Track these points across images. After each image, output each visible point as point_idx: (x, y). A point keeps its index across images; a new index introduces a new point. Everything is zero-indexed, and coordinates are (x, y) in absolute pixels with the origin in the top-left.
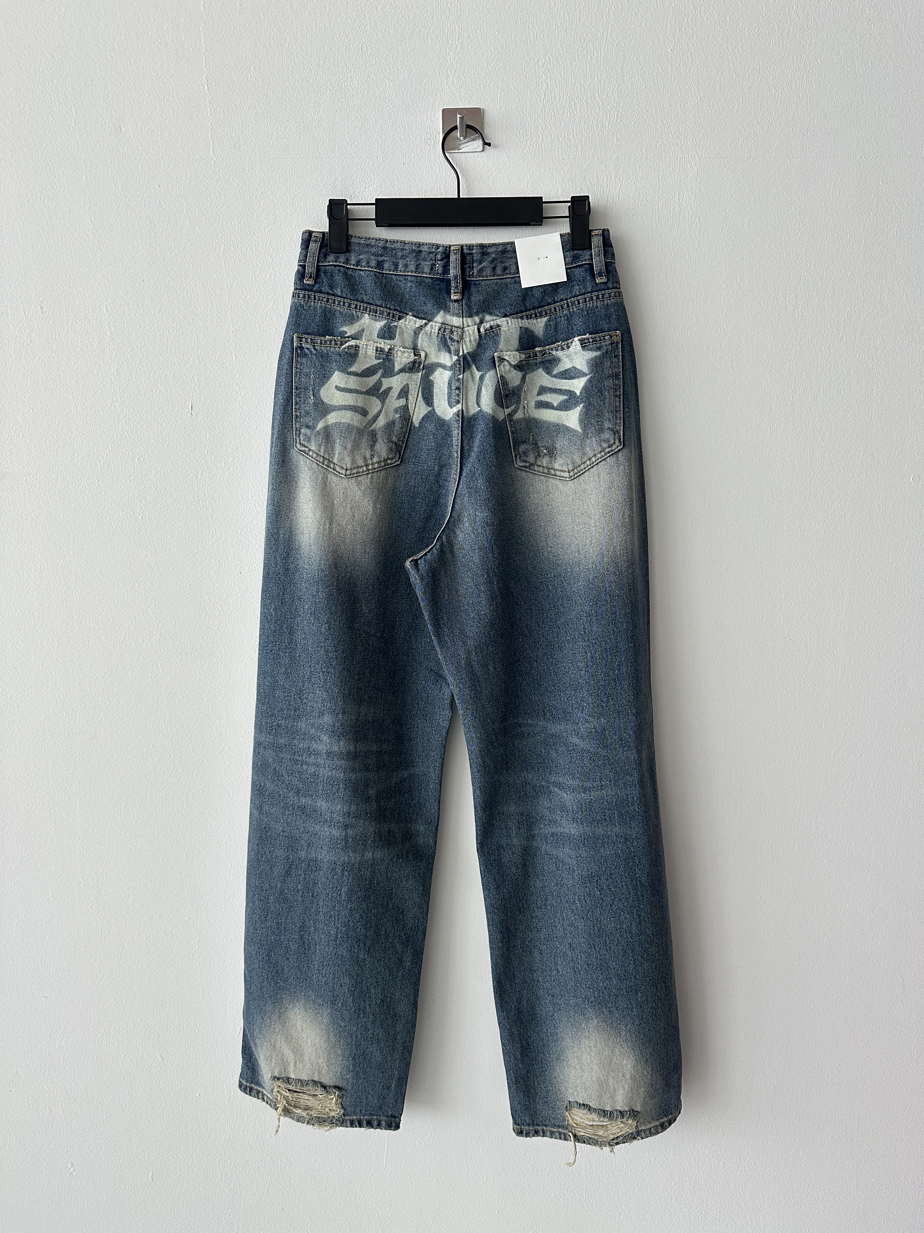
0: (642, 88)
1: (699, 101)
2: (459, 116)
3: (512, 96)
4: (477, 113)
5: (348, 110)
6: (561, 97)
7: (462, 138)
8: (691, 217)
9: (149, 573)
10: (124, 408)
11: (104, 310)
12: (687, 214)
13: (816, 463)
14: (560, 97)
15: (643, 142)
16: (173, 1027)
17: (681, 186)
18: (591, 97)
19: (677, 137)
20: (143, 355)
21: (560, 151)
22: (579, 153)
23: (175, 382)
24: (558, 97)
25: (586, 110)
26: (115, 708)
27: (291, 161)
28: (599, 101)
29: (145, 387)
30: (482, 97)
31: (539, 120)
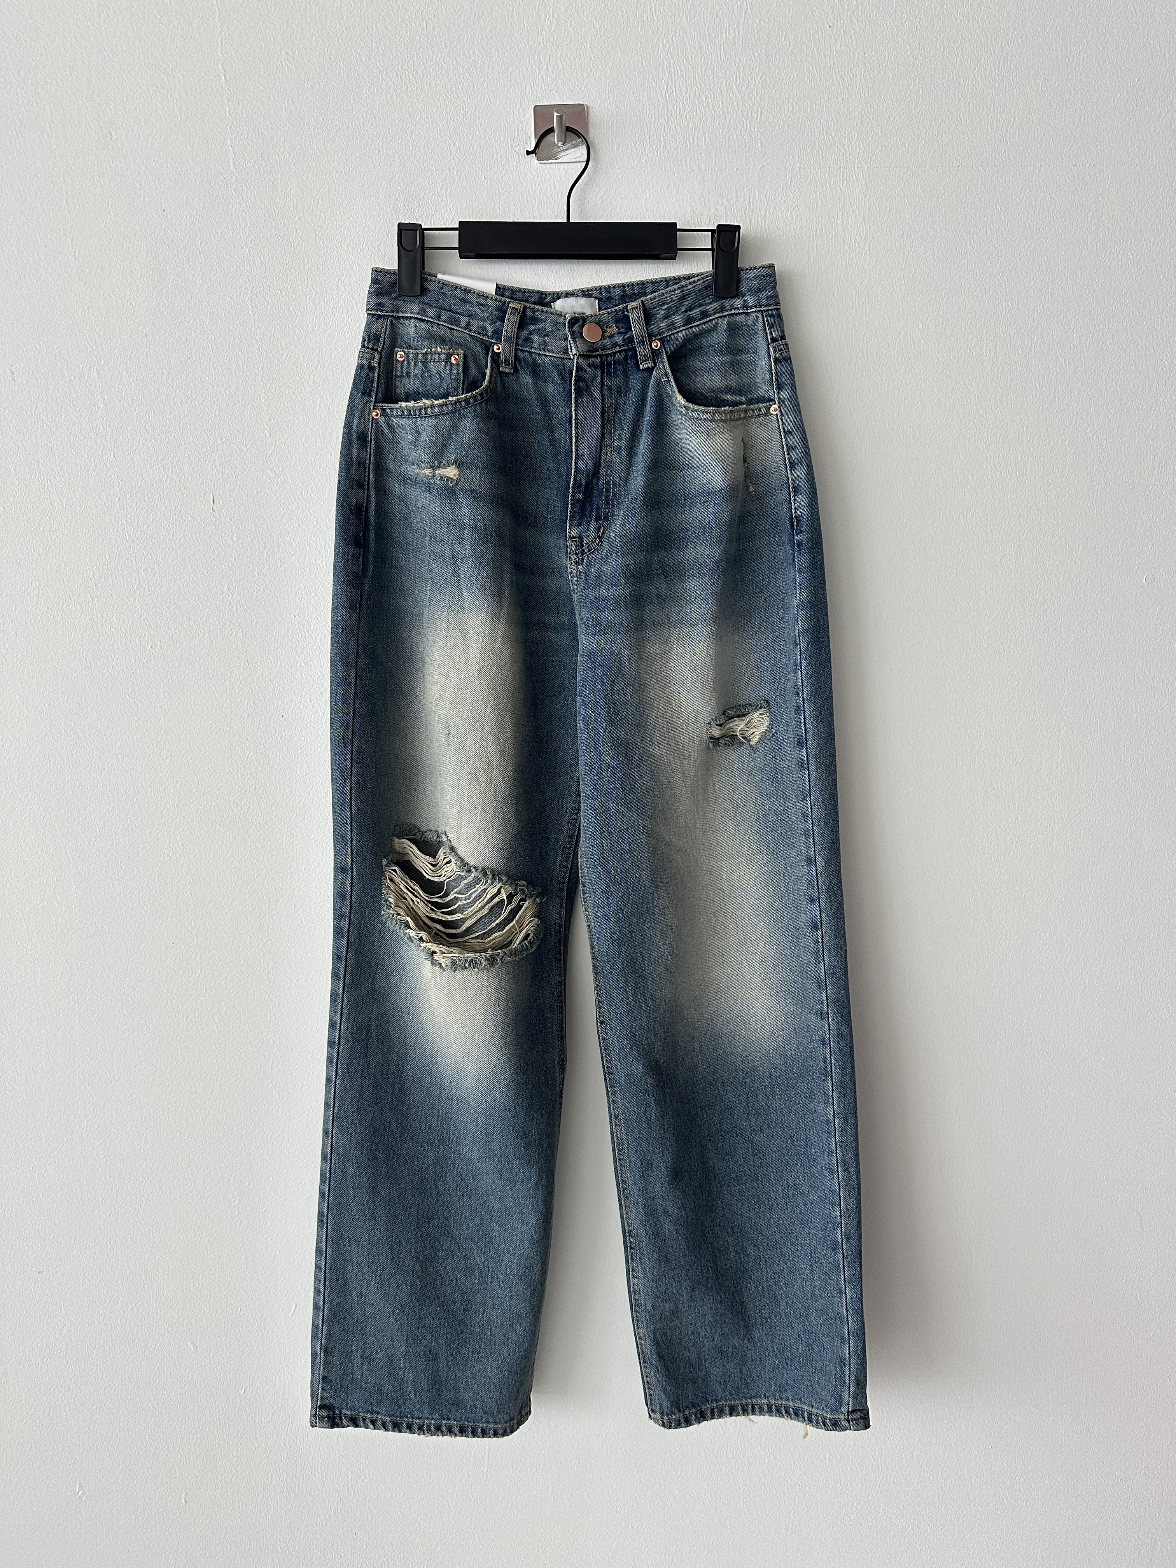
0: (792, 77)
1: (867, 95)
2: (556, 114)
3: (625, 89)
4: (580, 111)
5: (410, 109)
6: (689, 89)
7: (560, 144)
8: (859, 244)
9: (162, 718)
10: (125, 504)
11: (95, 374)
12: (853, 241)
13: (1023, 562)
14: (687, 89)
15: (796, 148)
16: (208, 1305)
17: (846, 204)
18: (727, 91)
19: (839, 140)
20: (148, 433)
21: (688, 160)
22: (712, 161)
23: (191, 468)
24: (684, 90)
25: (721, 105)
26: (122, 895)
27: (338, 176)
28: (737, 95)
29: (151, 475)
30: (586, 91)
31: (660, 119)
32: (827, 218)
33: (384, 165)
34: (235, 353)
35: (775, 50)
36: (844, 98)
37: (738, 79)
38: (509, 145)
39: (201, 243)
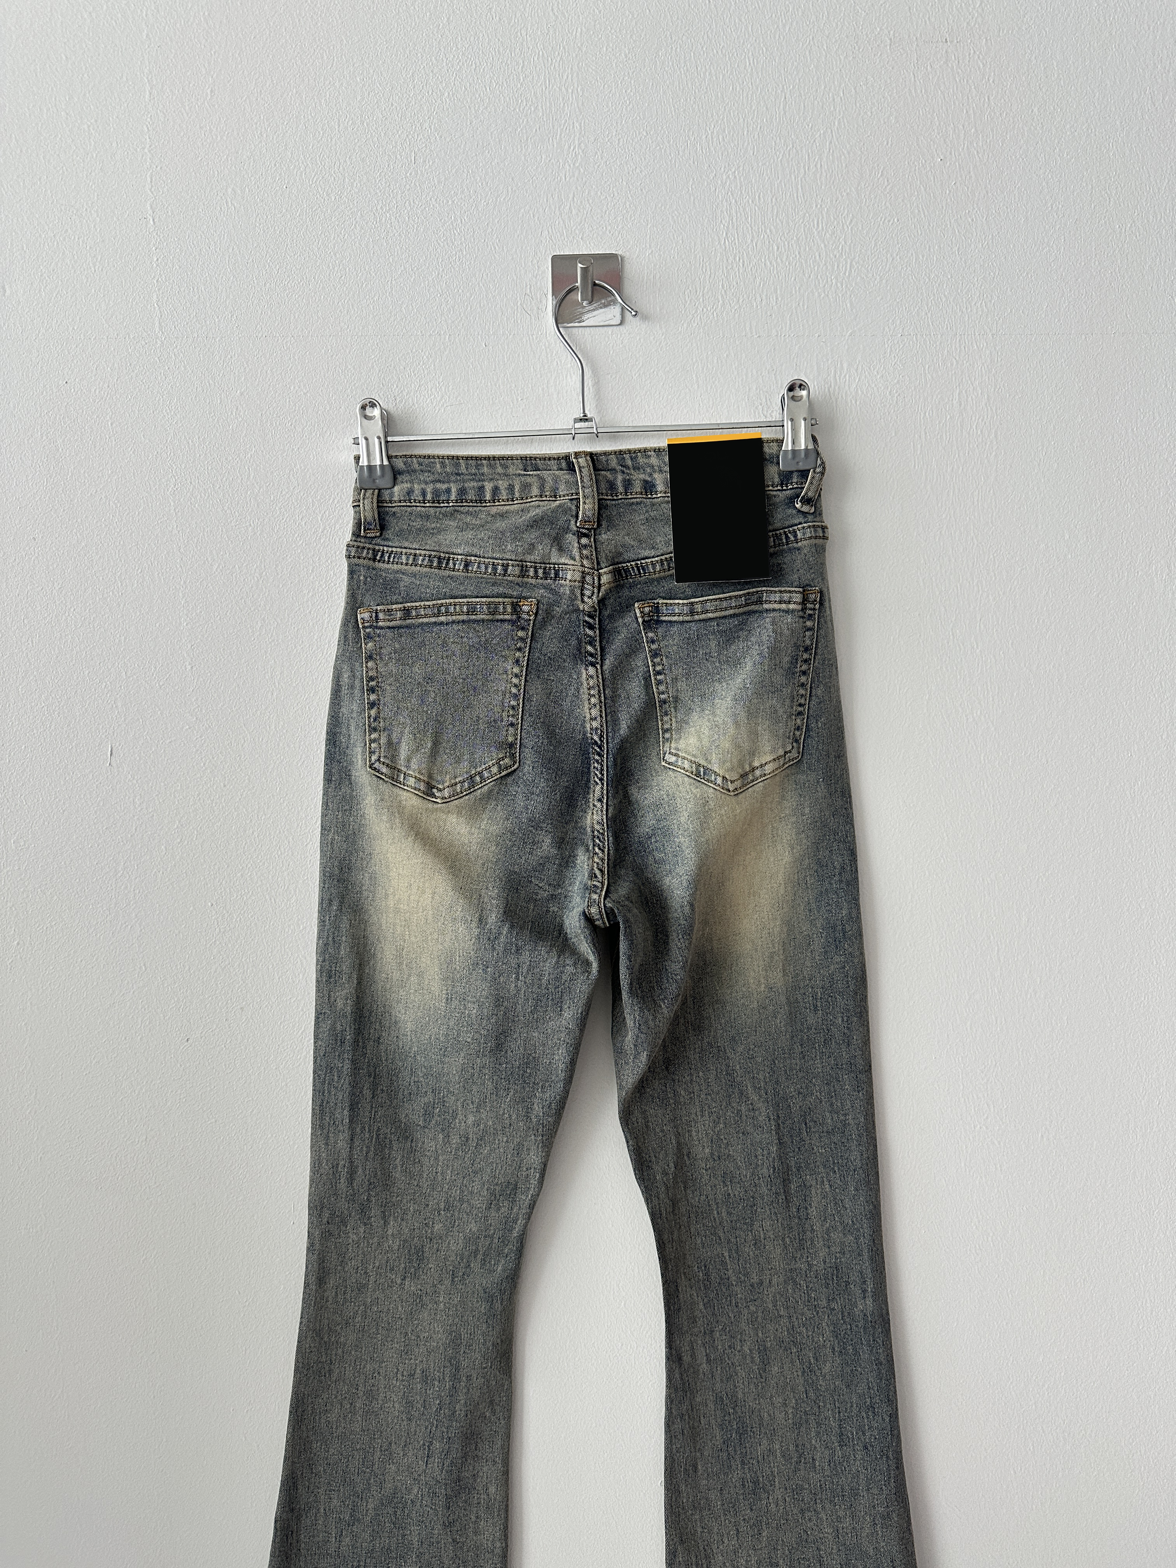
32: (939, 397)
33: (355, 329)
34: (150, 563)
35: (869, 188)
36: (961, 247)
37: (820, 222)
38: (519, 303)
39: (112, 424)
